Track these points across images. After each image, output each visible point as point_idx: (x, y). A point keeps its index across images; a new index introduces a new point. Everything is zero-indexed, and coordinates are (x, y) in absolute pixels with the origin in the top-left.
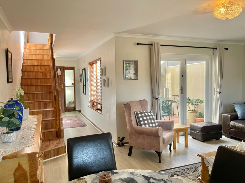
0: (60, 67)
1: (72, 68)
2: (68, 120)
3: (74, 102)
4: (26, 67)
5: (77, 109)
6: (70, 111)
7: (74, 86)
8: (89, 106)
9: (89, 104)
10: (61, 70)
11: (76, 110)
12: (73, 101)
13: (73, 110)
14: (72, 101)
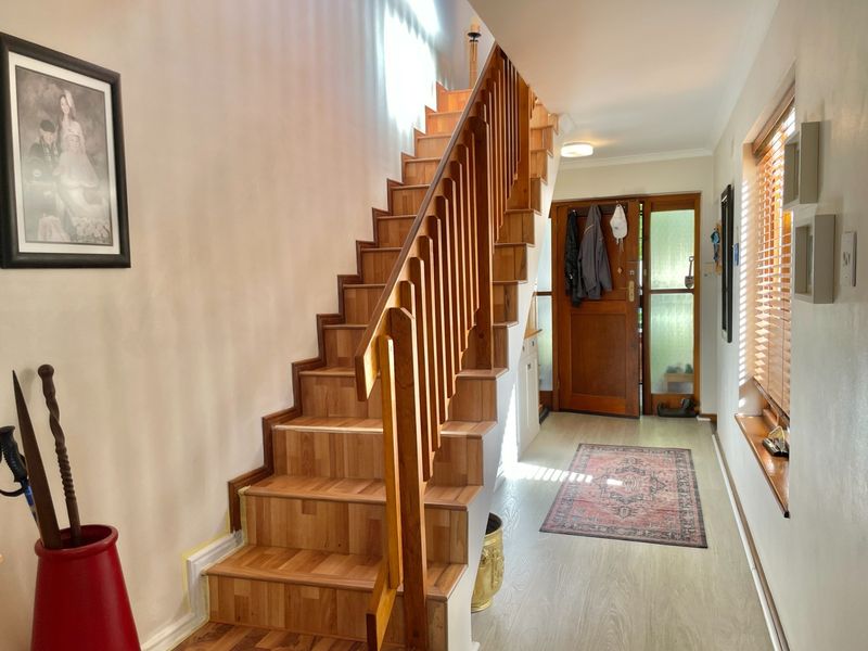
0: (625, 201)
1: (689, 201)
2: (621, 472)
3: (694, 372)
4: (405, 198)
5: (704, 409)
6: (666, 411)
7: (696, 292)
8: (741, 415)
9: (742, 403)
10: (626, 212)
11: (698, 413)
12: (689, 366)
13: (682, 412)
14: (684, 368)
